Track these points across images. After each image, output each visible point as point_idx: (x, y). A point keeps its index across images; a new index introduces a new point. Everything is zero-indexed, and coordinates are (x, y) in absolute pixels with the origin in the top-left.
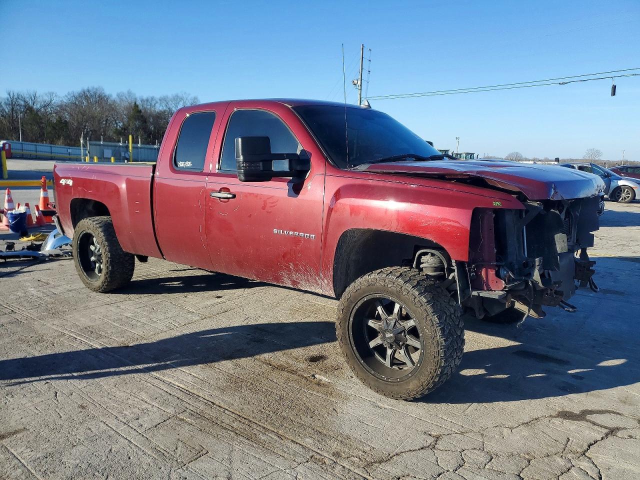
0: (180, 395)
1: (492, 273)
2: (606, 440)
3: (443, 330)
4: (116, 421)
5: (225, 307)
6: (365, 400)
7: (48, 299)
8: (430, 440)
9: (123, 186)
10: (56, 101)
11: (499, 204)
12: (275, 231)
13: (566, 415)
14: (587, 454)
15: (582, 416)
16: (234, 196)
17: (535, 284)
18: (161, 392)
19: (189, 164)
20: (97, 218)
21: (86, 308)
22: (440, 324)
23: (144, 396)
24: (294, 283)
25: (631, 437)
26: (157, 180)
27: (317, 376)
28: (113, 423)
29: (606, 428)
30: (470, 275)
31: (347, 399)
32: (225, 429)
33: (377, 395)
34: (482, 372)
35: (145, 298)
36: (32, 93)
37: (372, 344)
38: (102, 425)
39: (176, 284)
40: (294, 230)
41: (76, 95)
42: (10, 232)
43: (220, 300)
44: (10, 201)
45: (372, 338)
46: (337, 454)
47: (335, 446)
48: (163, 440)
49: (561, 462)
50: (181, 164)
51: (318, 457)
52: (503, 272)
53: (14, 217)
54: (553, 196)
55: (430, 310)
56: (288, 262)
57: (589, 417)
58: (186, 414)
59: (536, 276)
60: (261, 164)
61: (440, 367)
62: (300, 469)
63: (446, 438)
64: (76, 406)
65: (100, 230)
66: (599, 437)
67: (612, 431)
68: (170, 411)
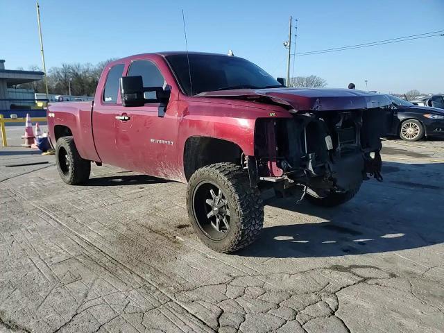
0: (84, 245)
1: (274, 164)
2: (356, 286)
3: (242, 204)
4: (38, 259)
5: (142, 194)
6: (199, 252)
7: (38, 188)
8: (229, 279)
9: (78, 116)
10: (91, 68)
11: (273, 114)
12: (152, 140)
13: (337, 268)
14: (336, 294)
15: (348, 269)
16: (129, 119)
17: (309, 172)
18: (74, 243)
19: (110, 99)
20: (67, 137)
21: (58, 193)
22: (240, 200)
23: (63, 245)
24: (166, 175)
25: (377, 284)
26: (94, 110)
27: (177, 237)
28: (35, 259)
29: (362, 277)
30: (258, 166)
31: (188, 251)
32: (100, 266)
33: (208, 249)
34: (291, 238)
35: (96, 189)
36: (77, 64)
37: (209, 216)
38: (29, 260)
39: (120, 180)
40: (162, 139)
41: (104, 64)
42: (39, 150)
43: (141, 190)
44: (38, 130)
45: (209, 211)
46: (161, 285)
47: (162, 279)
48: (59, 271)
49: (313, 297)
50: (106, 99)
51: (148, 285)
52: (283, 164)
53: (40, 140)
54: (318, 107)
55: (234, 191)
56: (160, 161)
57: (354, 270)
58: (82, 257)
59: (310, 167)
60: (136, 94)
61: (241, 230)
62: (133, 292)
63: (240, 278)
64: (20, 249)
65: (68, 144)
66: (352, 283)
67: (365, 280)
68: (73, 254)
